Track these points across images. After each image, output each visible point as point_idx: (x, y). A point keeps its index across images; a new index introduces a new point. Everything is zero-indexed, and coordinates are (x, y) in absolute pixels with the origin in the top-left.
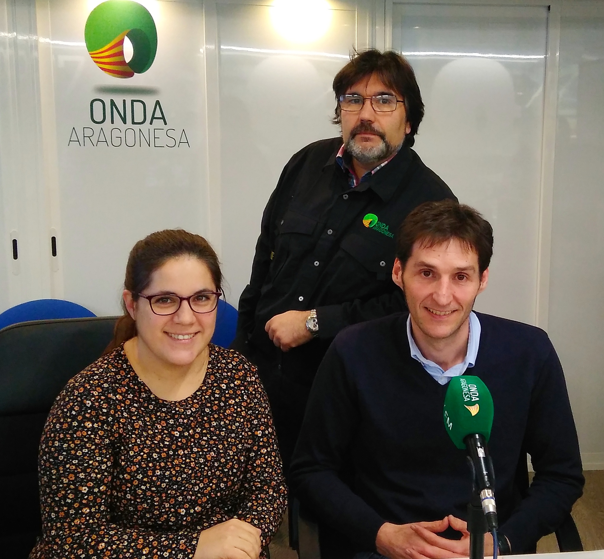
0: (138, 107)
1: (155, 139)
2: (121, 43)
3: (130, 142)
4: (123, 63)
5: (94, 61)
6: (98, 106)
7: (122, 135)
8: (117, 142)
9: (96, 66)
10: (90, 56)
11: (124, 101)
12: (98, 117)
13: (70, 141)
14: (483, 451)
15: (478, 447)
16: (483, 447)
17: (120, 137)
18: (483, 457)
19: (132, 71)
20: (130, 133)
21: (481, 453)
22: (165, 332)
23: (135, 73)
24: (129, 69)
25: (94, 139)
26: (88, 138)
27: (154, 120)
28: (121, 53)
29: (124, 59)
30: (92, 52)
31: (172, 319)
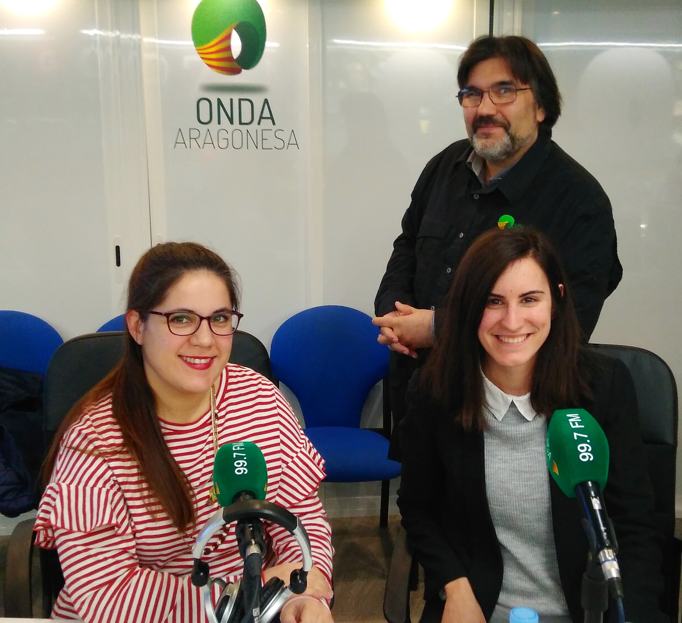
0: (246, 106)
1: (263, 140)
2: (228, 37)
3: (237, 144)
4: (230, 59)
5: (201, 58)
6: (204, 105)
7: (229, 136)
8: (223, 144)
9: (203, 63)
10: (196, 52)
11: (231, 100)
12: (205, 117)
13: (176, 143)
14: (598, 502)
15: (593, 497)
16: (598, 497)
17: (227, 139)
18: (599, 510)
19: (239, 67)
20: (237, 134)
21: (596, 504)
22: (180, 356)
23: (243, 70)
24: (236, 65)
25: (201, 142)
26: (195, 140)
27: (262, 120)
28: (228, 49)
29: (232, 54)
30: (199, 48)
31: (189, 341)
